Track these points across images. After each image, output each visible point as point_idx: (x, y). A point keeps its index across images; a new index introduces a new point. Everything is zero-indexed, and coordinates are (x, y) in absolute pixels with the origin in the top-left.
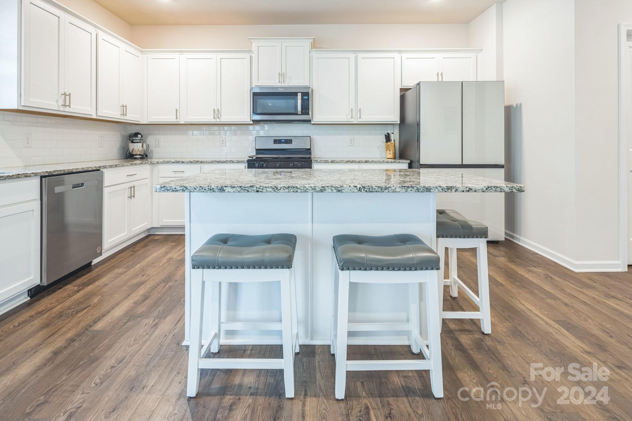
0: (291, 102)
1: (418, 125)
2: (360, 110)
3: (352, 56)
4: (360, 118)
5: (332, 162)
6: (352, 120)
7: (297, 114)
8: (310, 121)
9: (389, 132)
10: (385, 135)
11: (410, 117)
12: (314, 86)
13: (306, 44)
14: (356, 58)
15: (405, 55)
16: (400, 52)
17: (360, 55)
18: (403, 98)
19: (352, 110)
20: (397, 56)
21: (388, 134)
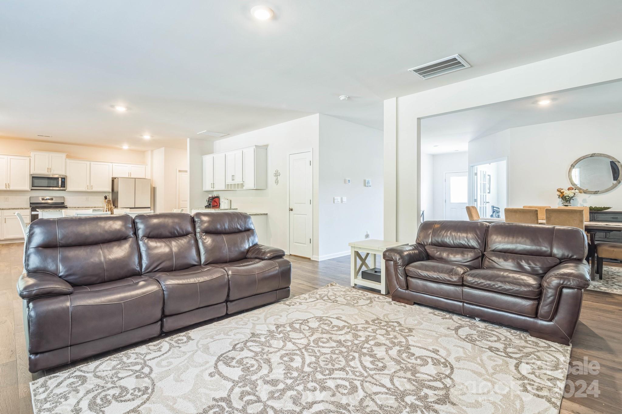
0: (55, 181)
1: (118, 192)
2: (92, 186)
3: (88, 163)
4: (92, 189)
5: (78, 208)
6: (88, 190)
7: (58, 187)
8: (65, 190)
9: (106, 195)
10: (105, 197)
11: (115, 190)
12: (68, 175)
13: (64, 156)
14: (90, 164)
15: (114, 164)
16: (112, 163)
17: (92, 163)
18: (113, 181)
19: (88, 186)
20: (111, 164)
21: (106, 196)
